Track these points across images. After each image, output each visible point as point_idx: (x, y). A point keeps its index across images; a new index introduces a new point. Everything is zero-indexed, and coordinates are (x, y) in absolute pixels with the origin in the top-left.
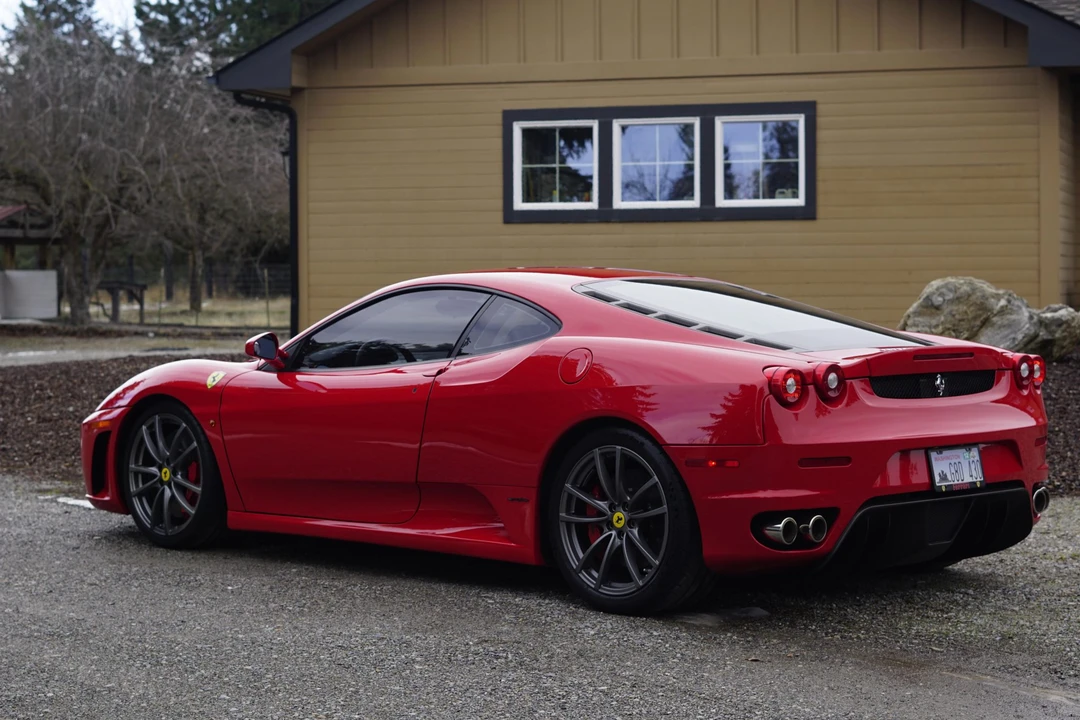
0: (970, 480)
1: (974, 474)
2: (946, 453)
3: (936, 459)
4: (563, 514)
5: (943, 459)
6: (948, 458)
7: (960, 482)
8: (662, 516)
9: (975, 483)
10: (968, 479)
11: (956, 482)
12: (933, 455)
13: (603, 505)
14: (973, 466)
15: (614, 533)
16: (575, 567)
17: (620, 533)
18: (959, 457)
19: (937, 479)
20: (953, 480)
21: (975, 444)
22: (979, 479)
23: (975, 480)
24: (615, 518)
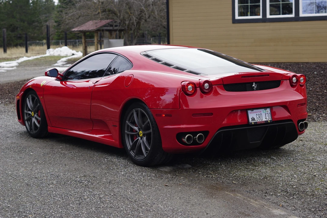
0: (266, 120)
1: (267, 118)
2: (255, 111)
3: (250, 113)
4: (126, 131)
5: (253, 113)
6: (256, 112)
7: (261, 121)
8: (151, 133)
9: (268, 121)
10: (264, 120)
11: (259, 121)
12: (249, 112)
13: (136, 128)
14: (267, 115)
15: (140, 138)
16: (129, 149)
17: (141, 138)
18: (261, 112)
19: (250, 120)
20: (257, 120)
21: (268, 107)
22: (269, 120)
23: (267, 120)
24: (140, 133)
